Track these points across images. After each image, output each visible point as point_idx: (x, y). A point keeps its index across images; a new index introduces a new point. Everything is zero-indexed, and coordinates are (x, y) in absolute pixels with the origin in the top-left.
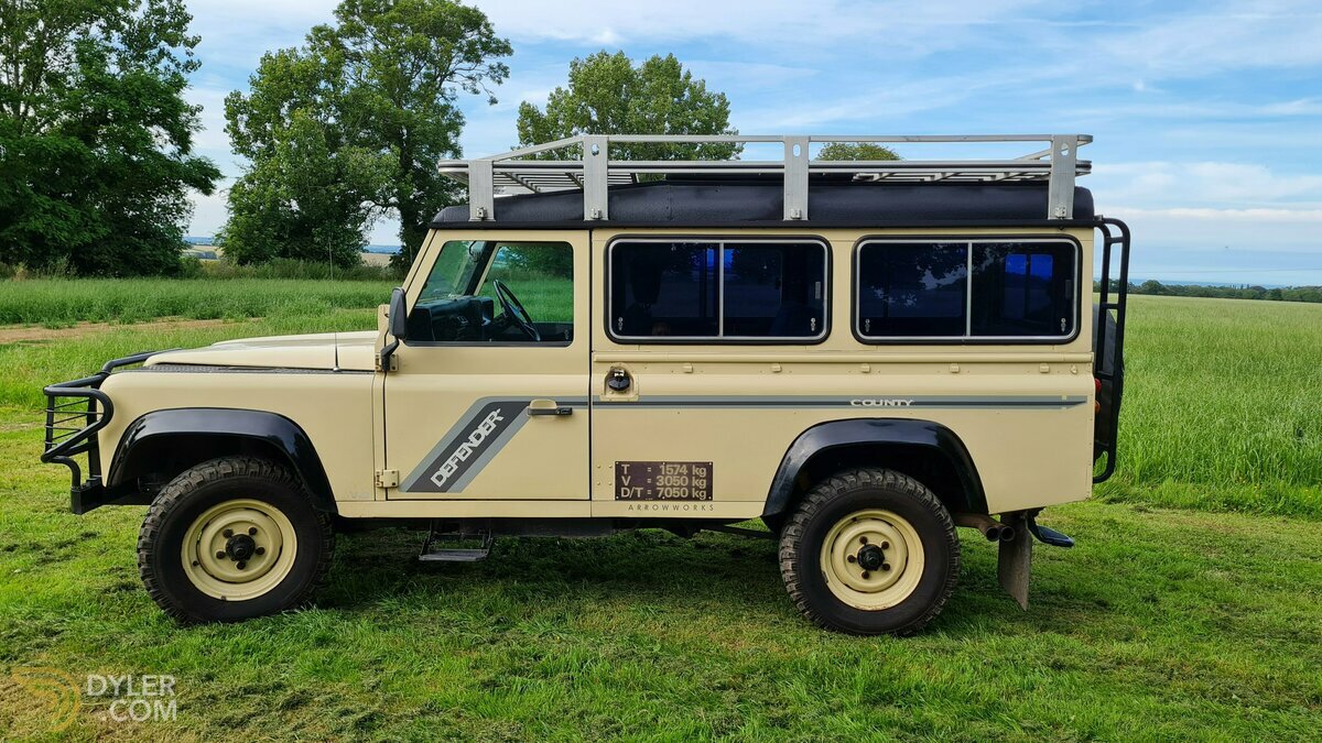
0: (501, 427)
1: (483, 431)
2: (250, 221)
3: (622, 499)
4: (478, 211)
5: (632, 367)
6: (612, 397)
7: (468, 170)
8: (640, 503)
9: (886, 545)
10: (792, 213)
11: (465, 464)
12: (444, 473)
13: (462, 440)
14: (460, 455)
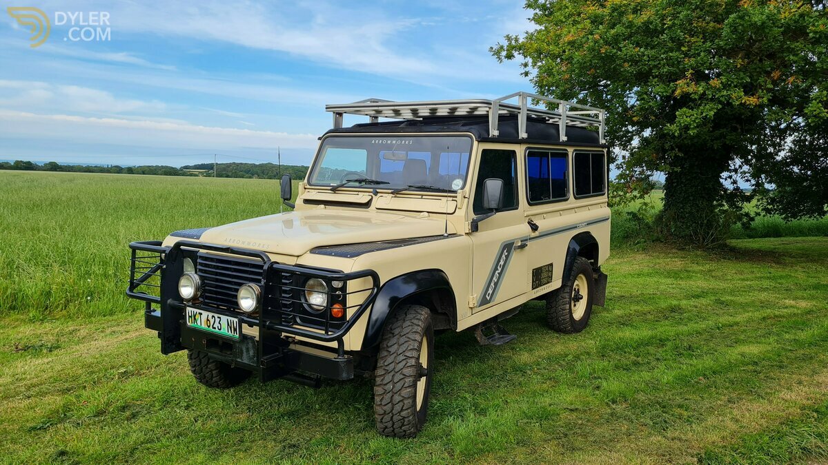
0: (507, 257)
1: (502, 263)
3: (533, 289)
4: (494, 132)
5: (533, 218)
6: (533, 235)
7: (491, 106)
8: (537, 289)
9: (578, 289)
10: (563, 138)
11: (496, 284)
12: (490, 291)
13: (496, 269)
14: (495, 279)
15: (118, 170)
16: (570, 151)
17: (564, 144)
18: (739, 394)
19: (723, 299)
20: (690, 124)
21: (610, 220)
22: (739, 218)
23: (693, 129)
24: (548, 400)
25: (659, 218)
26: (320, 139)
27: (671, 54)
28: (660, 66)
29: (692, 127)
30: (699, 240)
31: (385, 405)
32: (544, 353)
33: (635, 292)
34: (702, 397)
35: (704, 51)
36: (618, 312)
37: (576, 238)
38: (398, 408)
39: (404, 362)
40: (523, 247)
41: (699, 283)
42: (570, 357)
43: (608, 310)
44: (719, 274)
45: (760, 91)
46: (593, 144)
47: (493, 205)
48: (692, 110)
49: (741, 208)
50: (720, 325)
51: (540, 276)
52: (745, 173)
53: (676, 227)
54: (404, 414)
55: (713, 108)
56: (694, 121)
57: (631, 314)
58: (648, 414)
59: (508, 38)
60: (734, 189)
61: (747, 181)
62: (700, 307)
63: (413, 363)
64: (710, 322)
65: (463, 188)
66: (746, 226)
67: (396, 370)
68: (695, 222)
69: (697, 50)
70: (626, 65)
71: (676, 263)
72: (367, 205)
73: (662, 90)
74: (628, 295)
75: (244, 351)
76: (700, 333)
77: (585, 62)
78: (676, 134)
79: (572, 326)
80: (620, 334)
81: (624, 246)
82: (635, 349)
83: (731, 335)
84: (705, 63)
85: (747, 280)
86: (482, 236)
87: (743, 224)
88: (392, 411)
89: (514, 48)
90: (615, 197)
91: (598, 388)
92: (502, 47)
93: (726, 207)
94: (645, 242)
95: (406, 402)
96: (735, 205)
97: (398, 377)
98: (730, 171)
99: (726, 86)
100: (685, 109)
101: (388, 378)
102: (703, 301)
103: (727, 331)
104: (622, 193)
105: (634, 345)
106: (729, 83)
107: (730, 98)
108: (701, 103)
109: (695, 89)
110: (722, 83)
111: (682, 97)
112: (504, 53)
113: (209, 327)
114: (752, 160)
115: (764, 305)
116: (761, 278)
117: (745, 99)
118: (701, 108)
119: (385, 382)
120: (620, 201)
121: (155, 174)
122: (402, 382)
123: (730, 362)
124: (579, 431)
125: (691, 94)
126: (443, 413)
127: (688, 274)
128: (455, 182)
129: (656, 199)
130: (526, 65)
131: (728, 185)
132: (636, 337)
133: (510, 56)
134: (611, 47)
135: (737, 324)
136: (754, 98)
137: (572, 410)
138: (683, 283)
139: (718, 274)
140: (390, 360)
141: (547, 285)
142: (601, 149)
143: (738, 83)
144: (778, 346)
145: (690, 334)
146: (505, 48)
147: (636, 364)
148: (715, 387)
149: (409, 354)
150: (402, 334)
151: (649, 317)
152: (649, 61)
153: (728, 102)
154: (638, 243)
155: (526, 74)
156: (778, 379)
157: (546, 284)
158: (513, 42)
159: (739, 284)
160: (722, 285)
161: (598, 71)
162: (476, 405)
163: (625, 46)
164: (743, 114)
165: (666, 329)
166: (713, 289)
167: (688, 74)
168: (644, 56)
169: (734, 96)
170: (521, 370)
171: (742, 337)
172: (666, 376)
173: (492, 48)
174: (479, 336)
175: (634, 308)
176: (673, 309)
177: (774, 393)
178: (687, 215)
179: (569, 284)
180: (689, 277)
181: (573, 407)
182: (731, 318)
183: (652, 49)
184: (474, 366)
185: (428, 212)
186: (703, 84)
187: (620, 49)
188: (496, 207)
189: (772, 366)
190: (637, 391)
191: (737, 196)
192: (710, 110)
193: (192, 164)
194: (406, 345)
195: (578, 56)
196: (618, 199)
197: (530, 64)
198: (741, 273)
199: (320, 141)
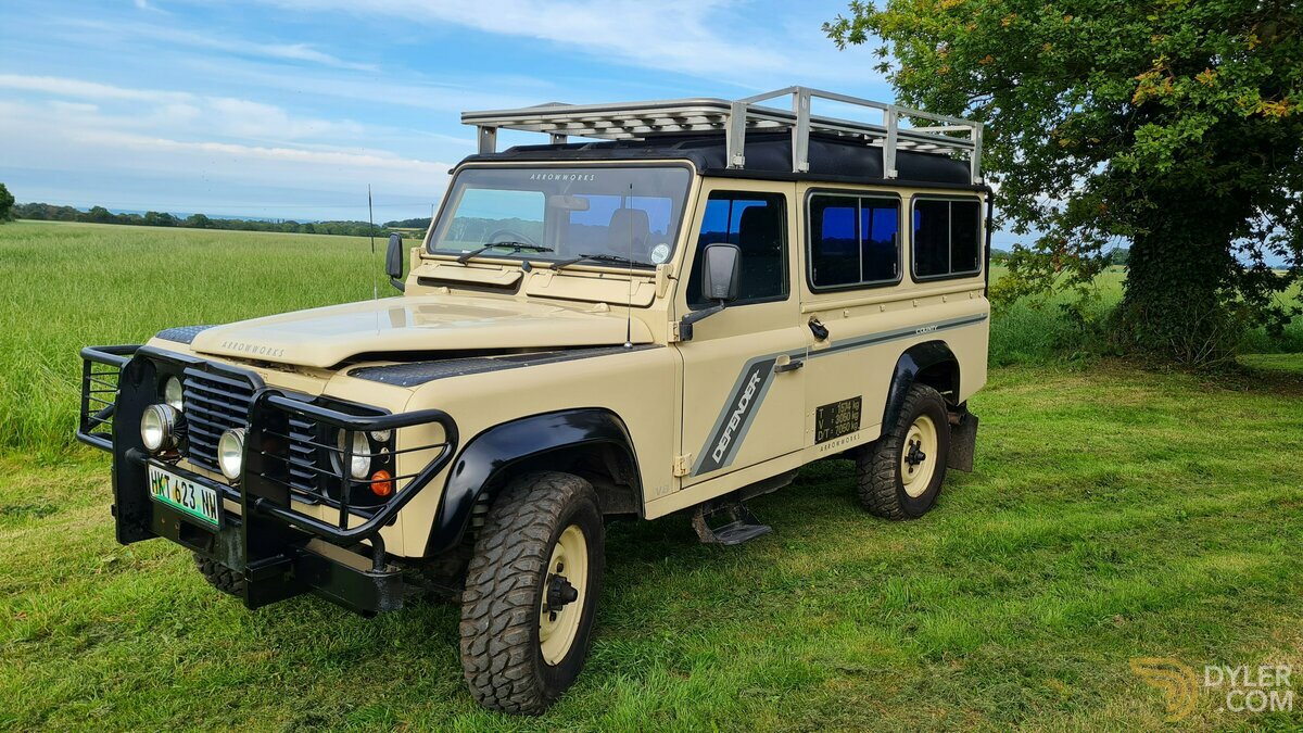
0: (759, 386)
1: (747, 396)
3: (818, 442)
4: (736, 159)
5: (819, 316)
6: (818, 346)
7: (730, 112)
8: (827, 443)
9: (919, 443)
10: (890, 172)
11: (734, 435)
12: (722, 447)
13: (735, 407)
14: (732, 425)
15: (293, 227)
16: (907, 197)
17: (890, 183)
18: (1183, 654)
19: (1205, 464)
20: (1160, 153)
21: (988, 319)
22: (1262, 318)
23: (1166, 160)
24: (811, 650)
25: (1117, 315)
26: (451, 172)
27: (1129, 27)
28: (1108, 48)
29: (1163, 157)
30: (1185, 355)
31: (478, 656)
32: (836, 556)
33: (1044, 446)
34: (1108, 658)
35: (1189, 22)
36: (1000, 483)
37: (913, 352)
38: (499, 662)
39: (512, 580)
40: (793, 367)
41: (1169, 432)
42: (883, 566)
43: (982, 479)
44: (1210, 416)
45: (1292, 91)
46: (958, 185)
47: (720, 292)
48: (1165, 128)
49: (1267, 301)
50: (1184, 514)
51: (830, 420)
52: (1279, 239)
53: (1144, 330)
54: (510, 673)
55: (1203, 124)
56: (1167, 147)
57: (1022, 487)
58: (992, 689)
59: (857, 8)
60: (1255, 267)
61: (1281, 252)
62: (1157, 477)
63: (529, 583)
64: (1166, 508)
65: (668, 261)
66: (1276, 332)
67: (497, 593)
68: (1179, 324)
69: (1176, 20)
70: (1048, 47)
71: (1134, 393)
72: (513, 288)
73: (1111, 92)
74: (1028, 451)
75: (231, 548)
76: (1141, 526)
77: (975, 44)
78: (1134, 170)
79: (902, 507)
80: (991, 525)
81: (1052, 362)
82: (1010, 554)
83: (1200, 532)
84: (1188, 43)
85: (1260, 429)
86: (704, 349)
87: (1269, 328)
88: (488, 668)
89: (864, 23)
90: (1033, 278)
91: (913, 630)
92: (845, 23)
93: (1240, 298)
94: (1088, 356)
95: (513, 652)
96: (1256, 293)
97: (500, 606)
98: (1251, 236)
99: (1227, 84)
100: (1150, 126)
101: (482, 607)
102: (1165, 466)
103: (1194, 525)
104: (1043, 271)
105: (1011, 546)
106: (1233, 78)
107: (1235, 104)
108: (1182, 114)
109: (1170, 89)
110: (1219, 77)
111: (1146, 104)
112: (848, 34)
113: (179, 501)
114: (1292, 216)
115: (1280, 476)
116: (1287, 424)
117: (1262, 106)
118: (1181, 123)
119: (476, 614)
120: (1040, 286)
121: (346, 234)
122: (506, 617)
123: (1183, 587)
124: (847, 717)
125: (1161, 98)
126: (612, 666)
127: (1152, 414)
128: (657, 249)
129: (1112, 285)
130: (883, 53)
131: (1245, 260)
132: (1017, 532)
133: (858, 38)
134: (1021, 16)
135: (1218, 511)
136: (1280, 105)
137: (849, 673)
138: (1135, 431)
139: (1208, 416)
140: (488, 573)
141: (849, 436)
142: (973, 194)
143: (1251, 77)
144: (1283, 557)
145: (1122, 529)
146: (851, 24)
147: (1002, 584)
148: (1141, 638)
149: (521, 565)
150: (515, 527)
151: (1056, 493)
152: (1090, 39)
153: (1230, 111)
154: (1078, 357)
155: (884, 67)
156: (1269, 626)
157: (846, 433)
158: (865, 13)
159: (1242, 435)
160: (1210, 437)
161: (998, 59)
162: (676, 654)
163: (1046, 14)
164: (1273, 135)
165: (1083, 517)
166: (1191, 444)
167: (1158, 63)
168: (1081, 30)
169: (1241, 100)
170: (782, 587)
171: (1220, 539)
172: (1051, 609)
173: (827, 24)
174: (699, 525)
175: (1033, 475)
176: (1103, 481)
177: (1254, 655)
178: (1165, 312)
179: (897, 433)
180: (1151, 421)
181: (853, 666)
182: (1208, 500)
183: (1095, 18)
184: (700, 577)
185: (608, 303)
186: (1186, 80)
187: (1036, 20)
188: (726, 297)
189: (1265, 598)
190: (989, 638)
191: (1261, 278)
192: (1195, 127)
193: (400, 218)
194: (518, 548)
195: (963, 31)
196: (1037, 281)
197: (891, 50)
198: (1253, 415)
199: (451, 177)
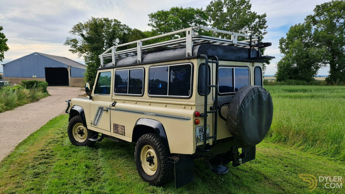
0: (101, 112)
2: (281, 70)
5: (117, 101)
6: (113, 108)
8: (116, 134)
11: (98, 120)
12: (96, 122)
13: (97, 115)
14: (97, 118)
16: (147, 67)
17: (139, 64)
40: (106, 111)
51: (117, 128)
141: (122, 136)
